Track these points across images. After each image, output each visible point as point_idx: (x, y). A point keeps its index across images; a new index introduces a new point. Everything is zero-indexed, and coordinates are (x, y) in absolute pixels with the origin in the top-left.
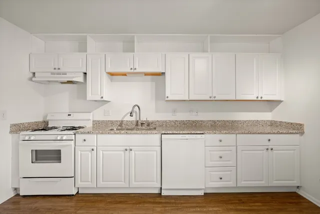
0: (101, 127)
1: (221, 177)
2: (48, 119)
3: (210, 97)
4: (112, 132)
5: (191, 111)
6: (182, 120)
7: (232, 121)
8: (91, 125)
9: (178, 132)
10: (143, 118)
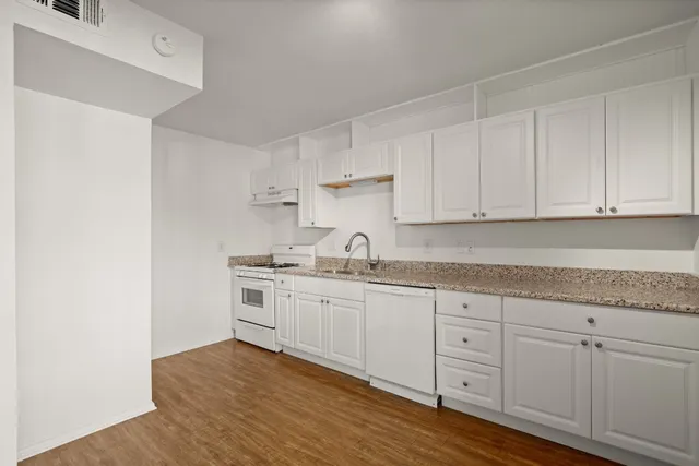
1: (467, 381)
2: (273, 252)
3: (475, 215)
4: (329, 275)
5: (459, 244)
6: (440, 261)
8: (313, 263)
9: (390, 282)
10: (372, 256)
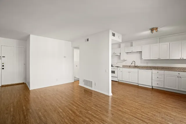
0: (124, 67)
1: (158, 83)
3: (158, 58)
7: (172, 67)
10: (136, 65)
